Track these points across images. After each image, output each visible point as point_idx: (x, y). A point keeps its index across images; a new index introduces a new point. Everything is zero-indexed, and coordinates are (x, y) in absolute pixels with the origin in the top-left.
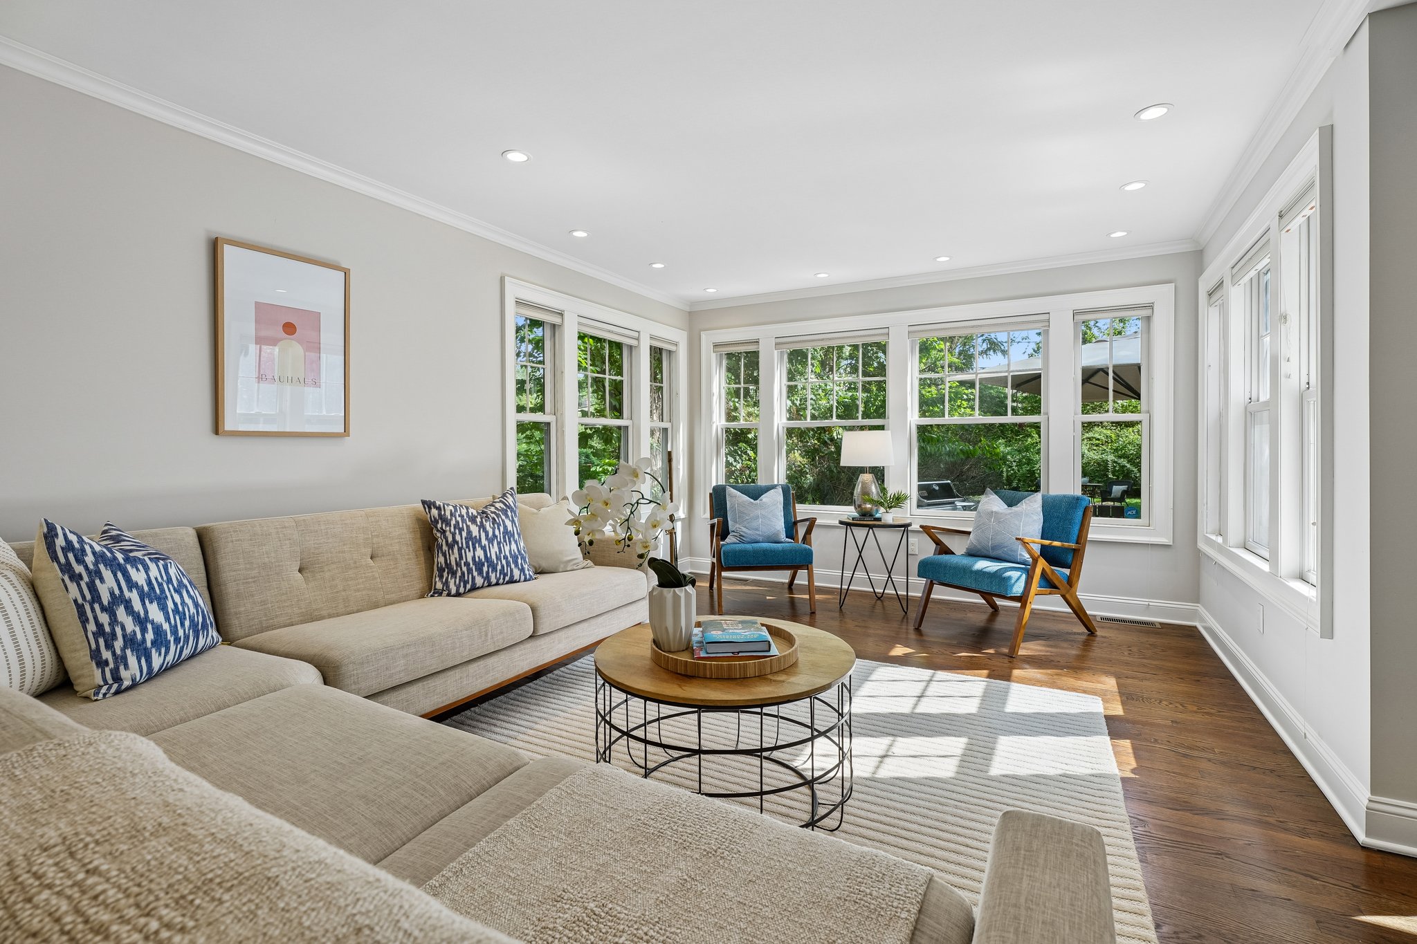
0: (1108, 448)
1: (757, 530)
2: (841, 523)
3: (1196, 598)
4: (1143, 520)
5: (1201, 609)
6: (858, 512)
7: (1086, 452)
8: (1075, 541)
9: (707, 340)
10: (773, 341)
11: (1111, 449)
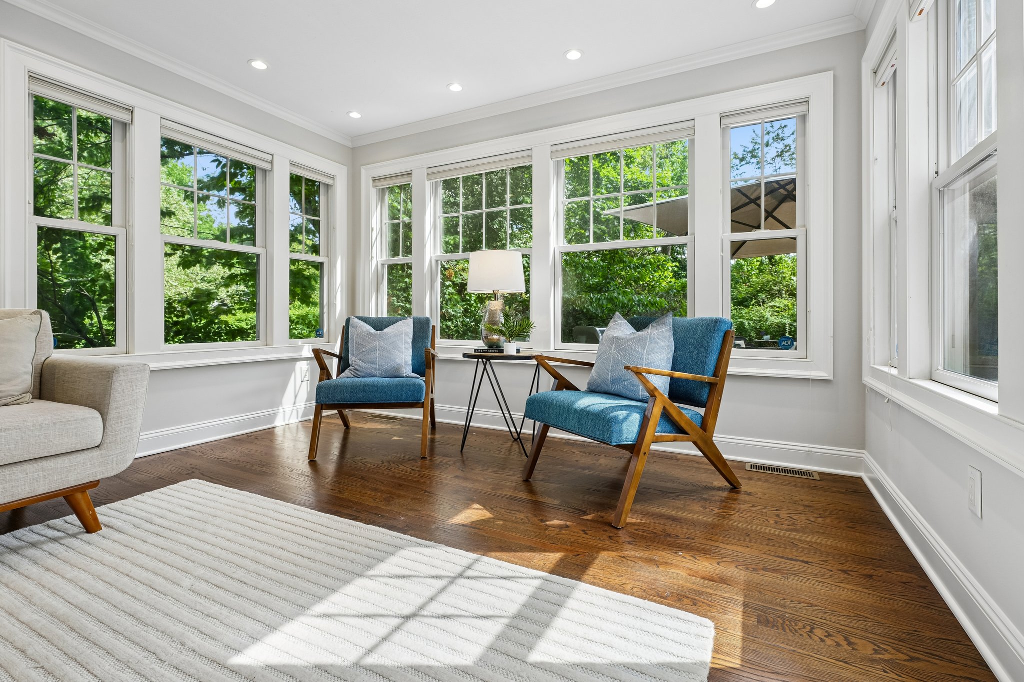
0: (785, 314)
1: (373, 363)
2: (465, 355)
3: (862, 444)
4: (800, 352)
5: (866, 455)
6: (486, 344)
7: (769, 316)
8: (711, 374)
9: (366, 175)
10: (425, 172)
11: (788, 315)
